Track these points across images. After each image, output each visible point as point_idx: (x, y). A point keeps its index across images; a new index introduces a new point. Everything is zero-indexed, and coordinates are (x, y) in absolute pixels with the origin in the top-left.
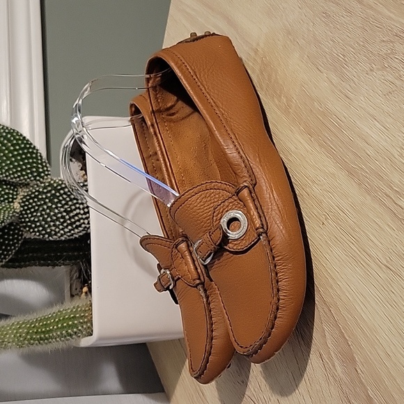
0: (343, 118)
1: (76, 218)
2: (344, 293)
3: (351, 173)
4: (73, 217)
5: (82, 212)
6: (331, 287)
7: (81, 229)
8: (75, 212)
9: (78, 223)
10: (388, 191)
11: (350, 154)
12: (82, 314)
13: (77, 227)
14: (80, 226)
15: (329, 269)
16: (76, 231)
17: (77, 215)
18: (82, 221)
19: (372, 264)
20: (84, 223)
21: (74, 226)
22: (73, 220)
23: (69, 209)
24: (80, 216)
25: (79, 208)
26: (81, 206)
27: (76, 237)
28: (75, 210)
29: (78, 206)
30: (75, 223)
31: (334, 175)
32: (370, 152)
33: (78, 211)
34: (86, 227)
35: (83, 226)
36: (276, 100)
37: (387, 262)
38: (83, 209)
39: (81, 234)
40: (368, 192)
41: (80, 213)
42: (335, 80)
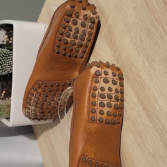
0: (147, 84)
1: (5, 67)
2: (130, 153)
3: (145, 109)
4: (3, 67)
5: (8, 65)
6: (124, 147)
7: (6, 72)
8: (4, 65)
9: (5, 69)
10: (162, 128)
11: (146, 101)
12: (4, 110)
13: (4, 71)
14: (6, 70)
15: (125, 139)
16: (4, 72)
17: (5, 66)
18: (7, 69)
19: (146, 151)
20: (8, 69)
21: (3, 70)
22: (3, 68)
23: (2, 63)
24: (7, 67)
25: (6, 63)
26: (8, 62)
27: (3, 75)
28: (4, 64)
29: (6, 62)
30: (4, 69)
31: (136, 104)
32: (157, 107)
33: (6, 64)
34: (8, 71)
35: (7, 70)
36: (113, 51)
37: (154, 155)
38: (8, 63)
39: (6, 74)
40: (151, 122)
41: (6, 65)
42: (146, 64)
